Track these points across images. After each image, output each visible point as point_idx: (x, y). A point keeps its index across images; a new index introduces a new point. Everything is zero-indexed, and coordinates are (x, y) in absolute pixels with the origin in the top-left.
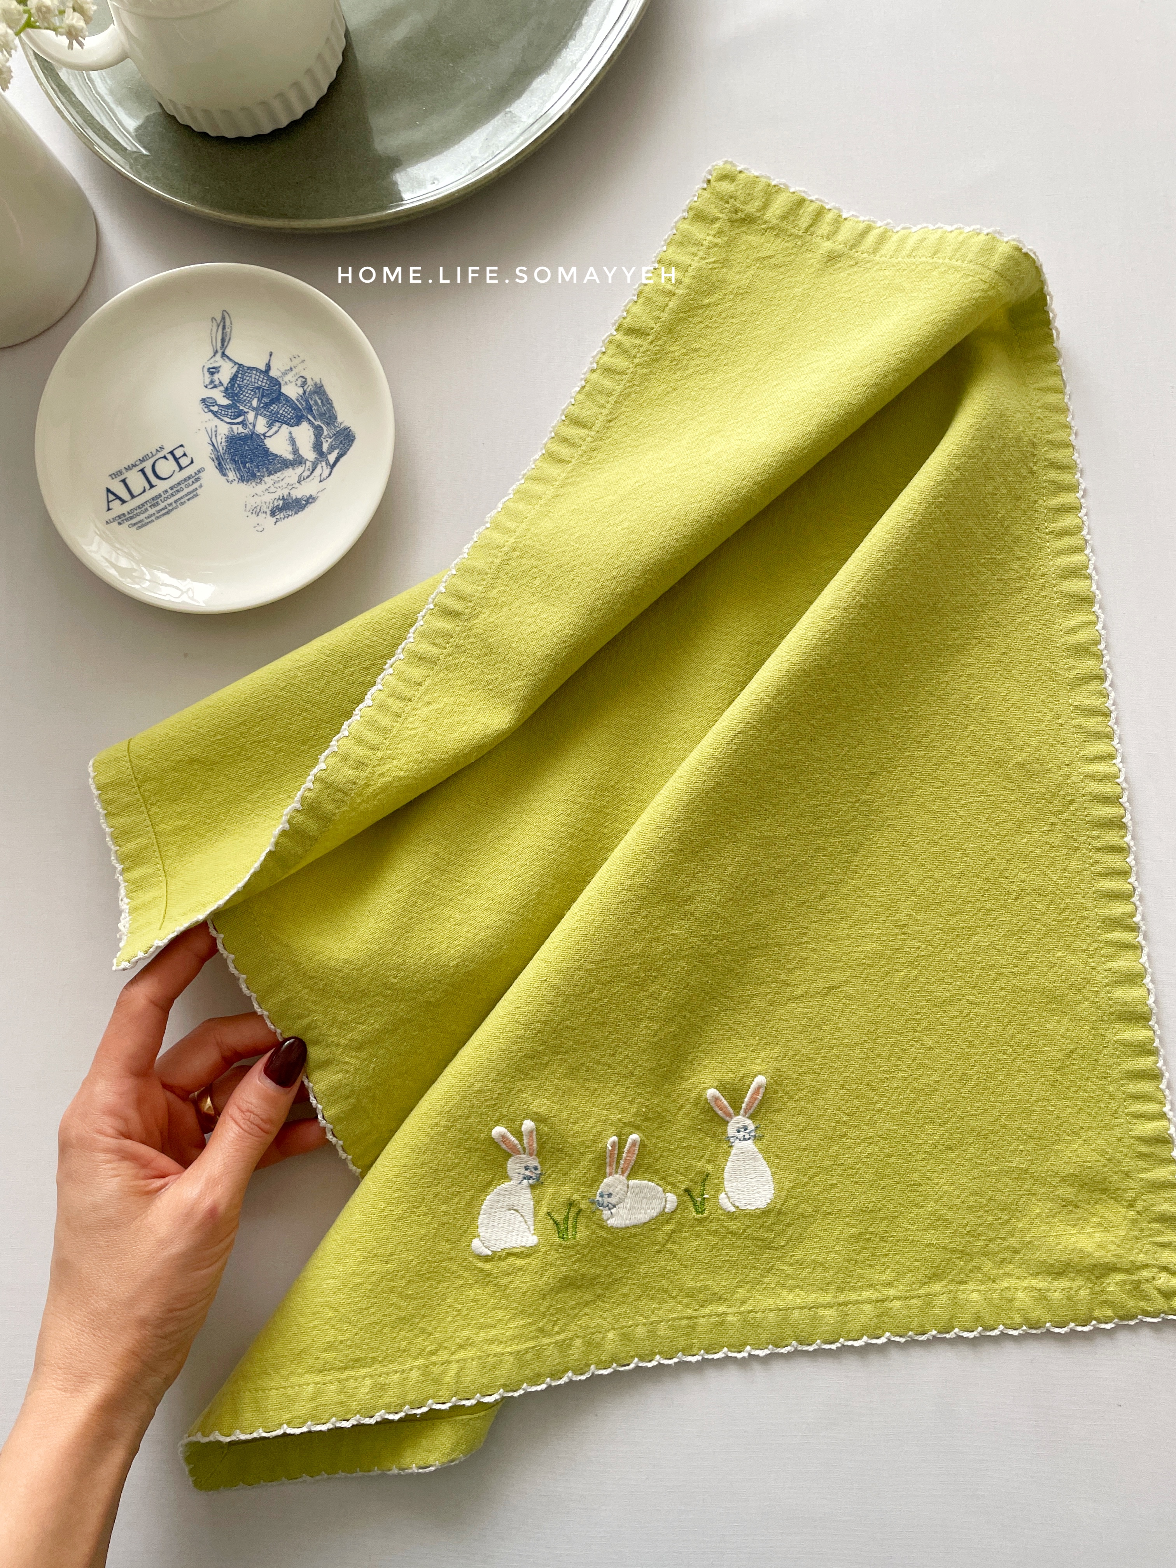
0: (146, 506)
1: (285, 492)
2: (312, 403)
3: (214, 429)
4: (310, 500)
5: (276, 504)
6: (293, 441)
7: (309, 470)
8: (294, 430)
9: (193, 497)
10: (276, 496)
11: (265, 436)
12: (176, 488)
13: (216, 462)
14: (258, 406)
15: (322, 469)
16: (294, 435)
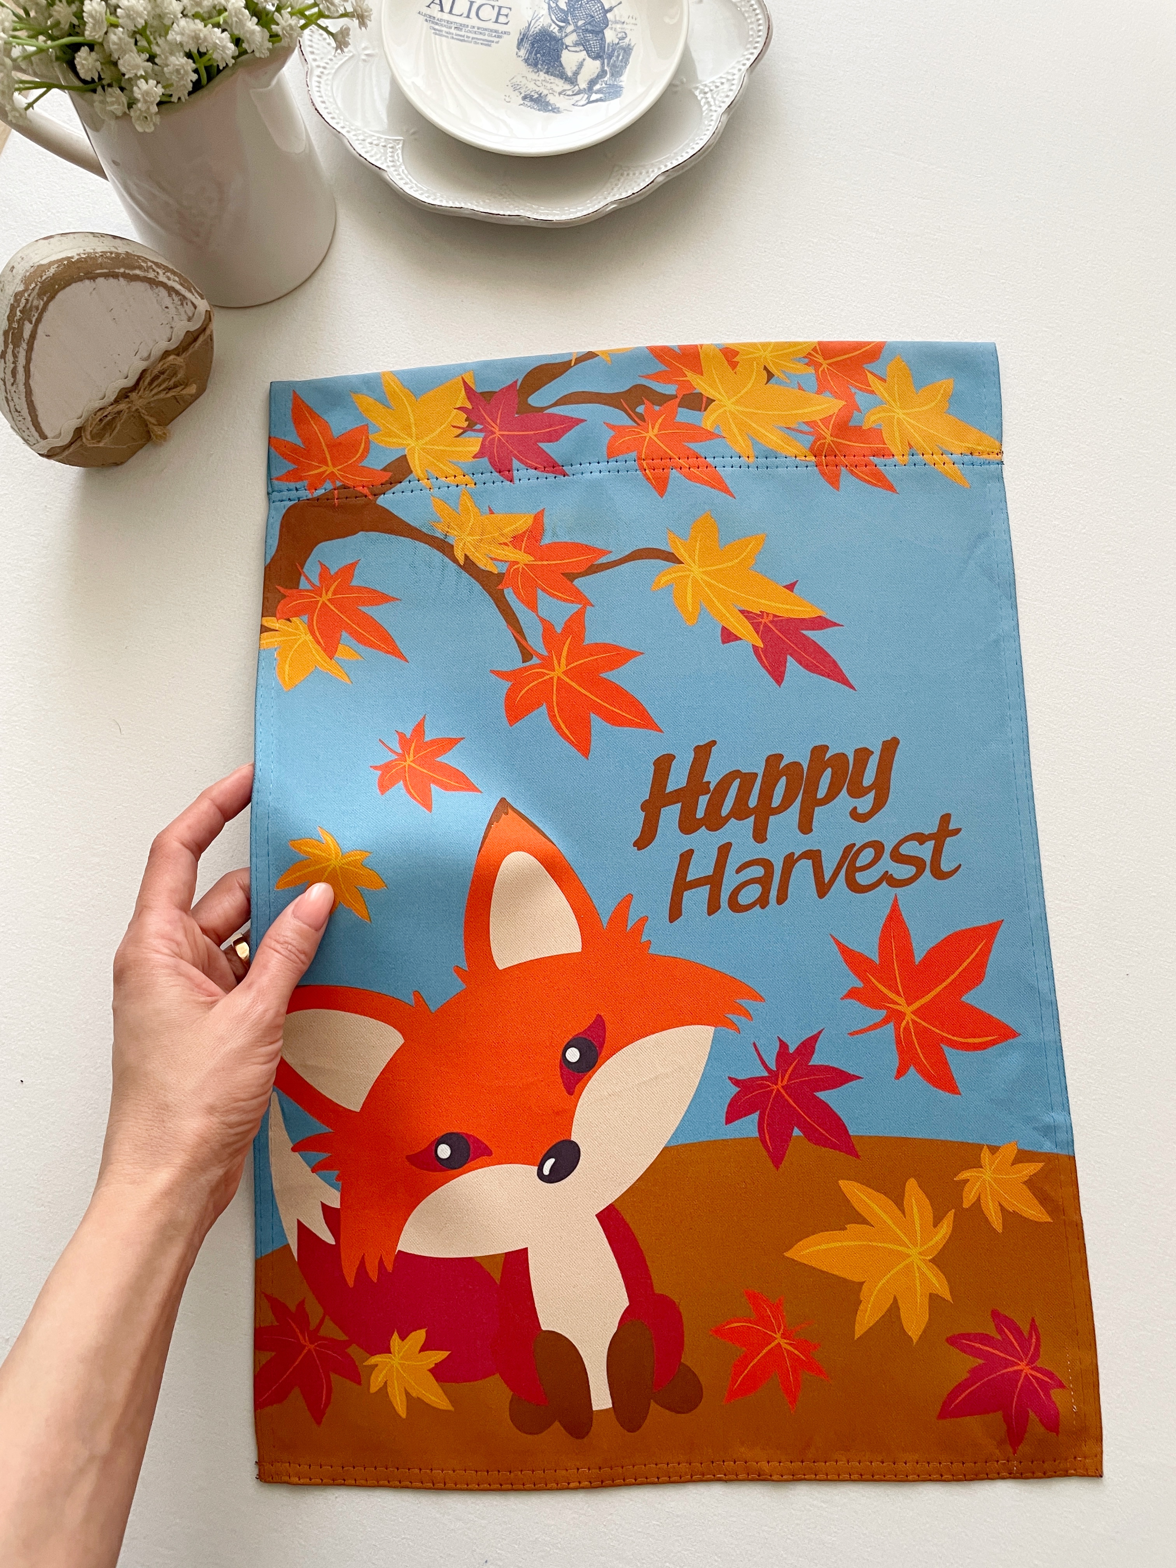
0: (453, 26)
1: (545, 92)
2: (616, 54)
3: (540, 15)
4: (555, 110)
5: (533, 94)
6: (581, 66)
7: (573, 92)
8: (589, 60)
9: (486, 45)
10: (538, 89)
11: (566, 48)
12: (482, 30)
13: (522, 36)
14: (581, 26)
15: (582, 98)
16: (585, 63)
